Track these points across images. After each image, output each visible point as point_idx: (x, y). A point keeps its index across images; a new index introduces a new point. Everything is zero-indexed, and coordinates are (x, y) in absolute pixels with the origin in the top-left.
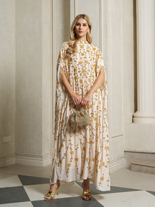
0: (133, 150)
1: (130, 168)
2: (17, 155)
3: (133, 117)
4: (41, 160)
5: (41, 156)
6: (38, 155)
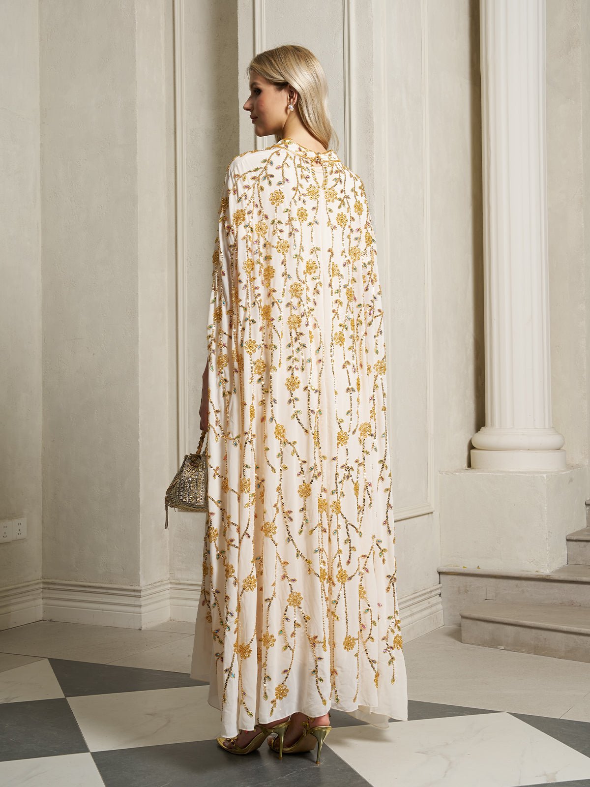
0: (471, 567)
1: (457, 634)
2: (49, 585)
3: (471, 447)
4: (135, 606)
5: (134, 591)
6: (124, 587)
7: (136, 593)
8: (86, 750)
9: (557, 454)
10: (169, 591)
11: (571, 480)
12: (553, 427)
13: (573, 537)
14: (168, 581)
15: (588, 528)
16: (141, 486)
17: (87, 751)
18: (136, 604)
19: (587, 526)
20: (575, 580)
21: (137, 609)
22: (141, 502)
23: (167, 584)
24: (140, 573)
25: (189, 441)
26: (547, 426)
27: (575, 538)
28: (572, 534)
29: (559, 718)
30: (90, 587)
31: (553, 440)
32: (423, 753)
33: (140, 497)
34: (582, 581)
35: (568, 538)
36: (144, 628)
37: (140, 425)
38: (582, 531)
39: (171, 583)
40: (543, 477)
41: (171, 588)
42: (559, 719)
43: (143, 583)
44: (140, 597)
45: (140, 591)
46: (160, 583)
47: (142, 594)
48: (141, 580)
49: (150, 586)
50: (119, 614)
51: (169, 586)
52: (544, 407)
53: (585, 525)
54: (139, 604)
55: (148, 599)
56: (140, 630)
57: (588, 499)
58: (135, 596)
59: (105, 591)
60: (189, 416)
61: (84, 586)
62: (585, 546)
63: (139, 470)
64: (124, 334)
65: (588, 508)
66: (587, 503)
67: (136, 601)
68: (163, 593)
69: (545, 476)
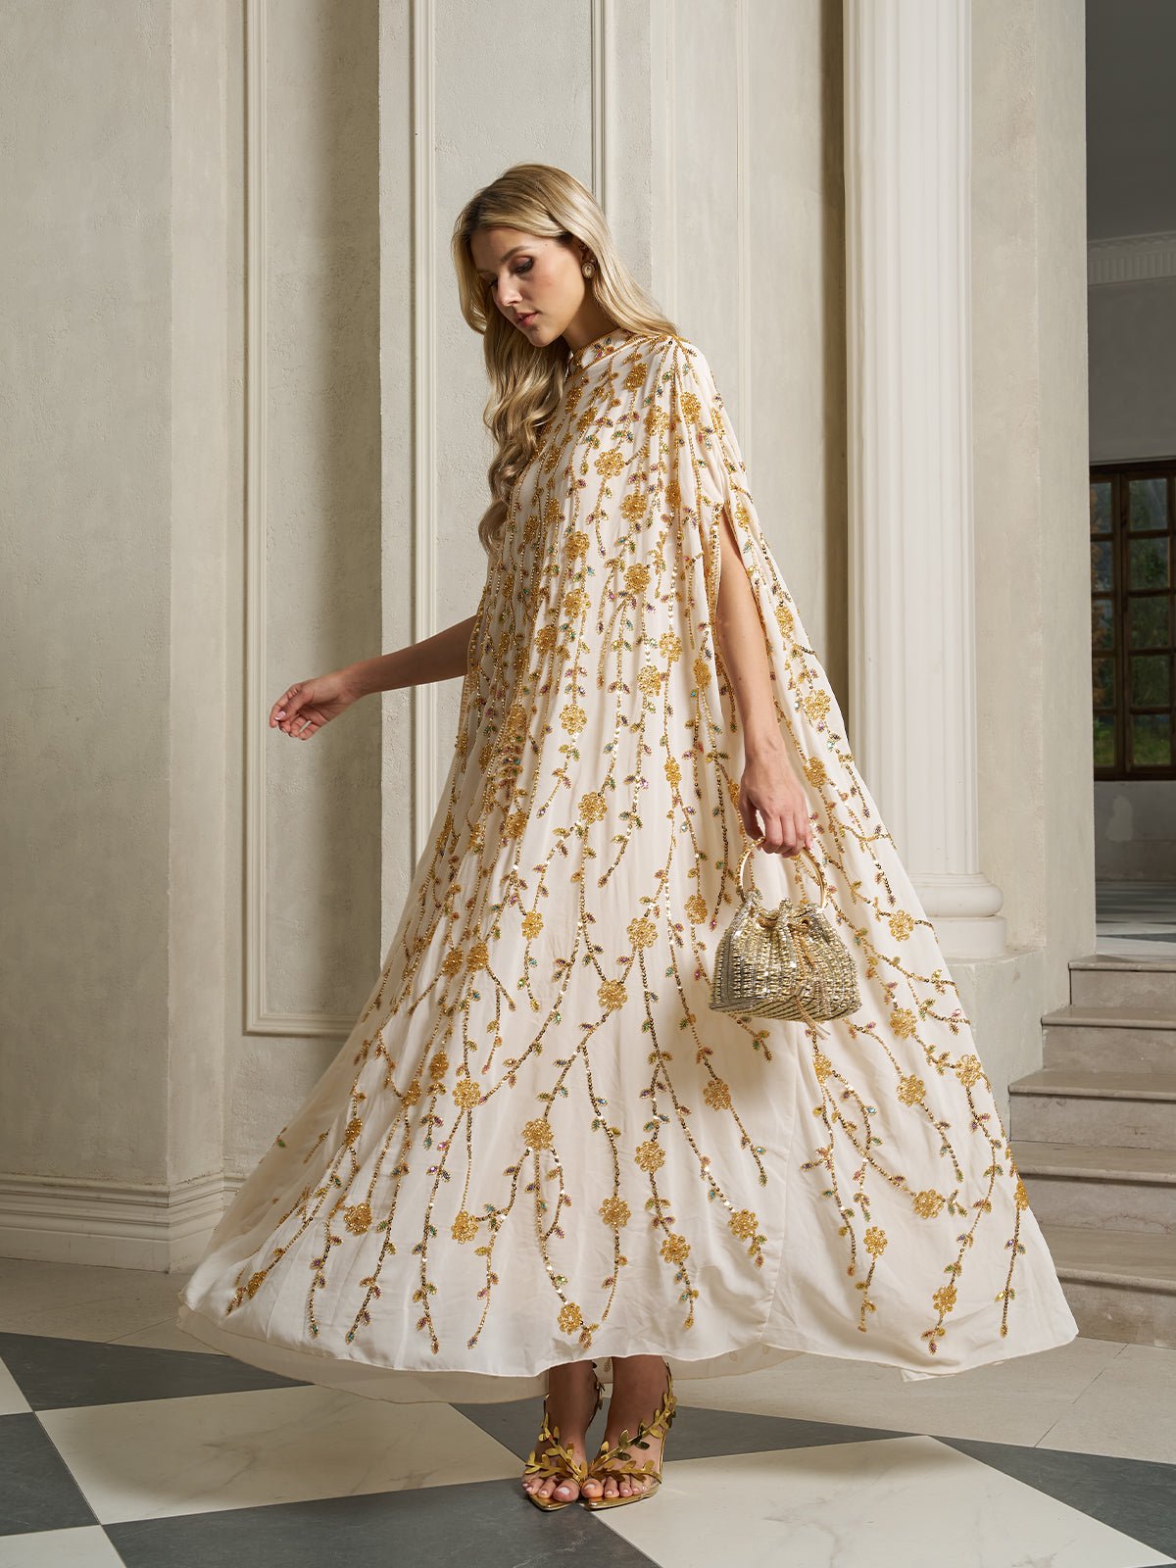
4: (155, 1224)
5: (154, 1194)
6: (134, 1187)
7: (160, 1199)
8: (90, 1519)
9: (990, 925)
10: (221, 1195)
11: (1017, 977)
12: (981, 873)
13: (1022, 1087)
14: (222, 1175)
15: (1046, 1070)
16: (171, 984)
17: (93, 1521)
18: (157, 1220)
19: (1045, 1067)
20: (1031, 1171)
21: (161, 1232)
22: (171, 1017)
23: (219, 1180)
24: (167, 1158)
25: (267, 895)
26: (970, 872)
27: (1026, 1089)
28: (1021, 1082)
29: (1032, 1446)
30: (63, 1186)
31: (981, 897)
32: (779, 1520)
33: (169, 1005)
34: (1045, 1173)
35: (1012, 1090)
36: (173, 1268)
37: (170, 860)
38: (1035, 1075)
39: (227, 1179)
40: (970, 969)
41: (226, 1189)
42: (1034, 1448)
43: (172, 1181)
44: (167, 1206)
45: (166, 1195)
46: (205, 1178)
47: (171, 1200)
48: (168, 1173)
49: (186, 1185)
50: (124, 1241)
51: (223, 1184)
52: (966, 833)
53: (1041, 1064)
54: (166, 1221)
55: (181, 1211)
56: (167, 1272)
57: (1045, 1014)
58: (156, 1205)
59: (93, 1195)
60: (268, 844)
61: (51, 1185)
62: (1045, 1106)
63: (167, 951)
64: (140, 679)
65: (1045, 1031)
66: (1045, 1021)
67: (159, 1214)
68: (210, 1198)
69: (972, 966)
